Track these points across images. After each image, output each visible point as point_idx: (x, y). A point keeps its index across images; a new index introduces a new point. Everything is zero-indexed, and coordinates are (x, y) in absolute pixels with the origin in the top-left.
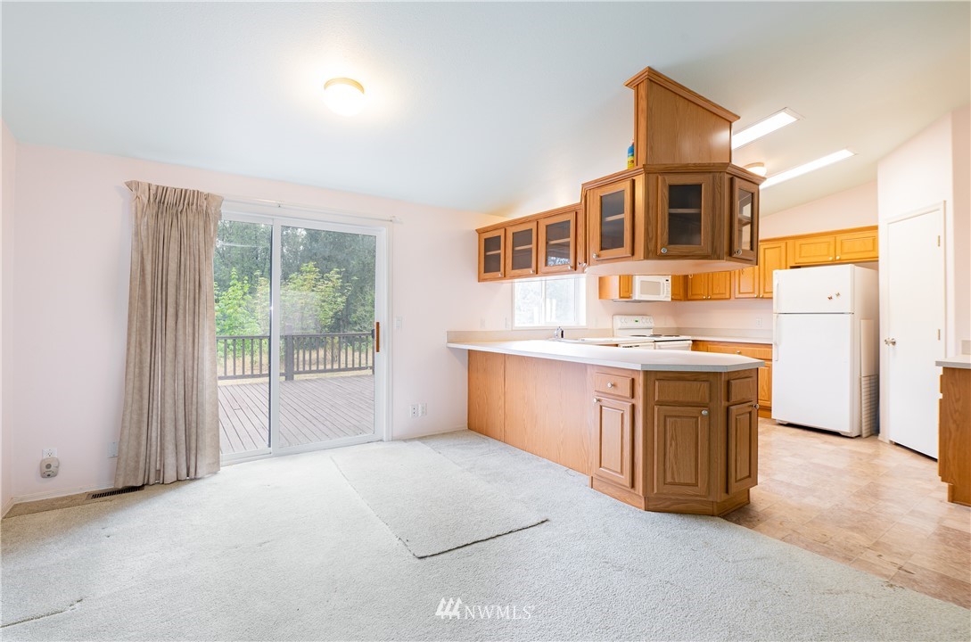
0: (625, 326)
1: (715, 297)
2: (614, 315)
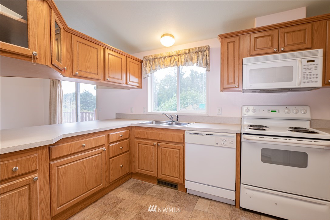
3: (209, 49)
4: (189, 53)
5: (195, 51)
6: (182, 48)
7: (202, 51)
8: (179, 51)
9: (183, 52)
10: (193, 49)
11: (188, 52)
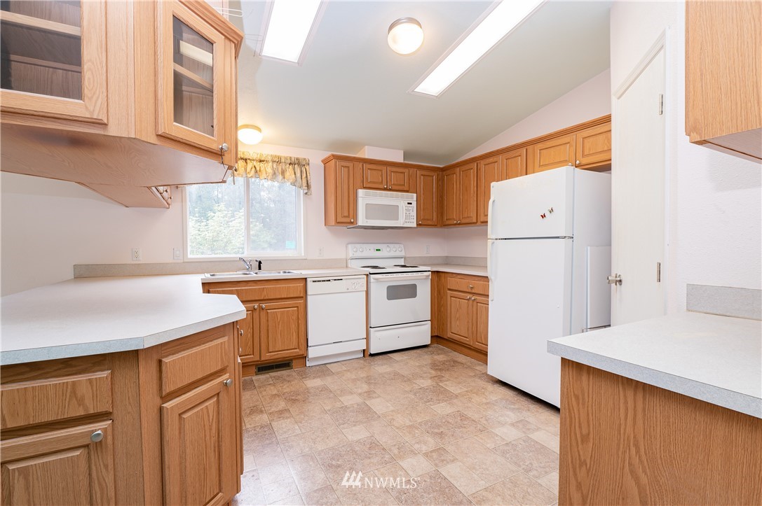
0: (359, 254)
1: (464, 221)
2: (348, 244)
3: (308, 164)
4: (279, 162)
5: (289, 162)
6: (269, 151)
7: (299, 164)
8: (262, 155)
9: (270, 158)
10: (286, 158)
11: (277, 161)
